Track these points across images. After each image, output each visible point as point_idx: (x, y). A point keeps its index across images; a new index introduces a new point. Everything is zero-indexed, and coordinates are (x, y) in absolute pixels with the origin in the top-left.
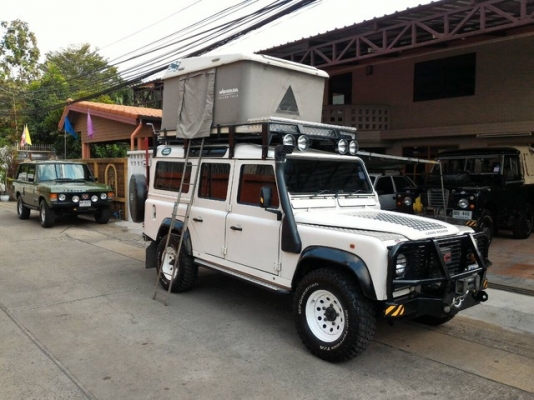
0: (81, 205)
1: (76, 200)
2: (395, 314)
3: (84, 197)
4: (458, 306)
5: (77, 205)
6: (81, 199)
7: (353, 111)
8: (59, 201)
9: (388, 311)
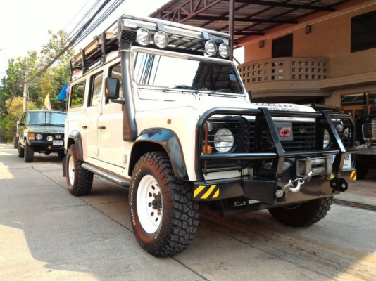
0: (54, 144)
1: (50, 139)
2: (205, 196)
3: (57, 137)
4: (294, 190)
5: (51, 143)
6: (54, 139)
7: (293, 63)
8: (36, 139)
9: (196, 192)
